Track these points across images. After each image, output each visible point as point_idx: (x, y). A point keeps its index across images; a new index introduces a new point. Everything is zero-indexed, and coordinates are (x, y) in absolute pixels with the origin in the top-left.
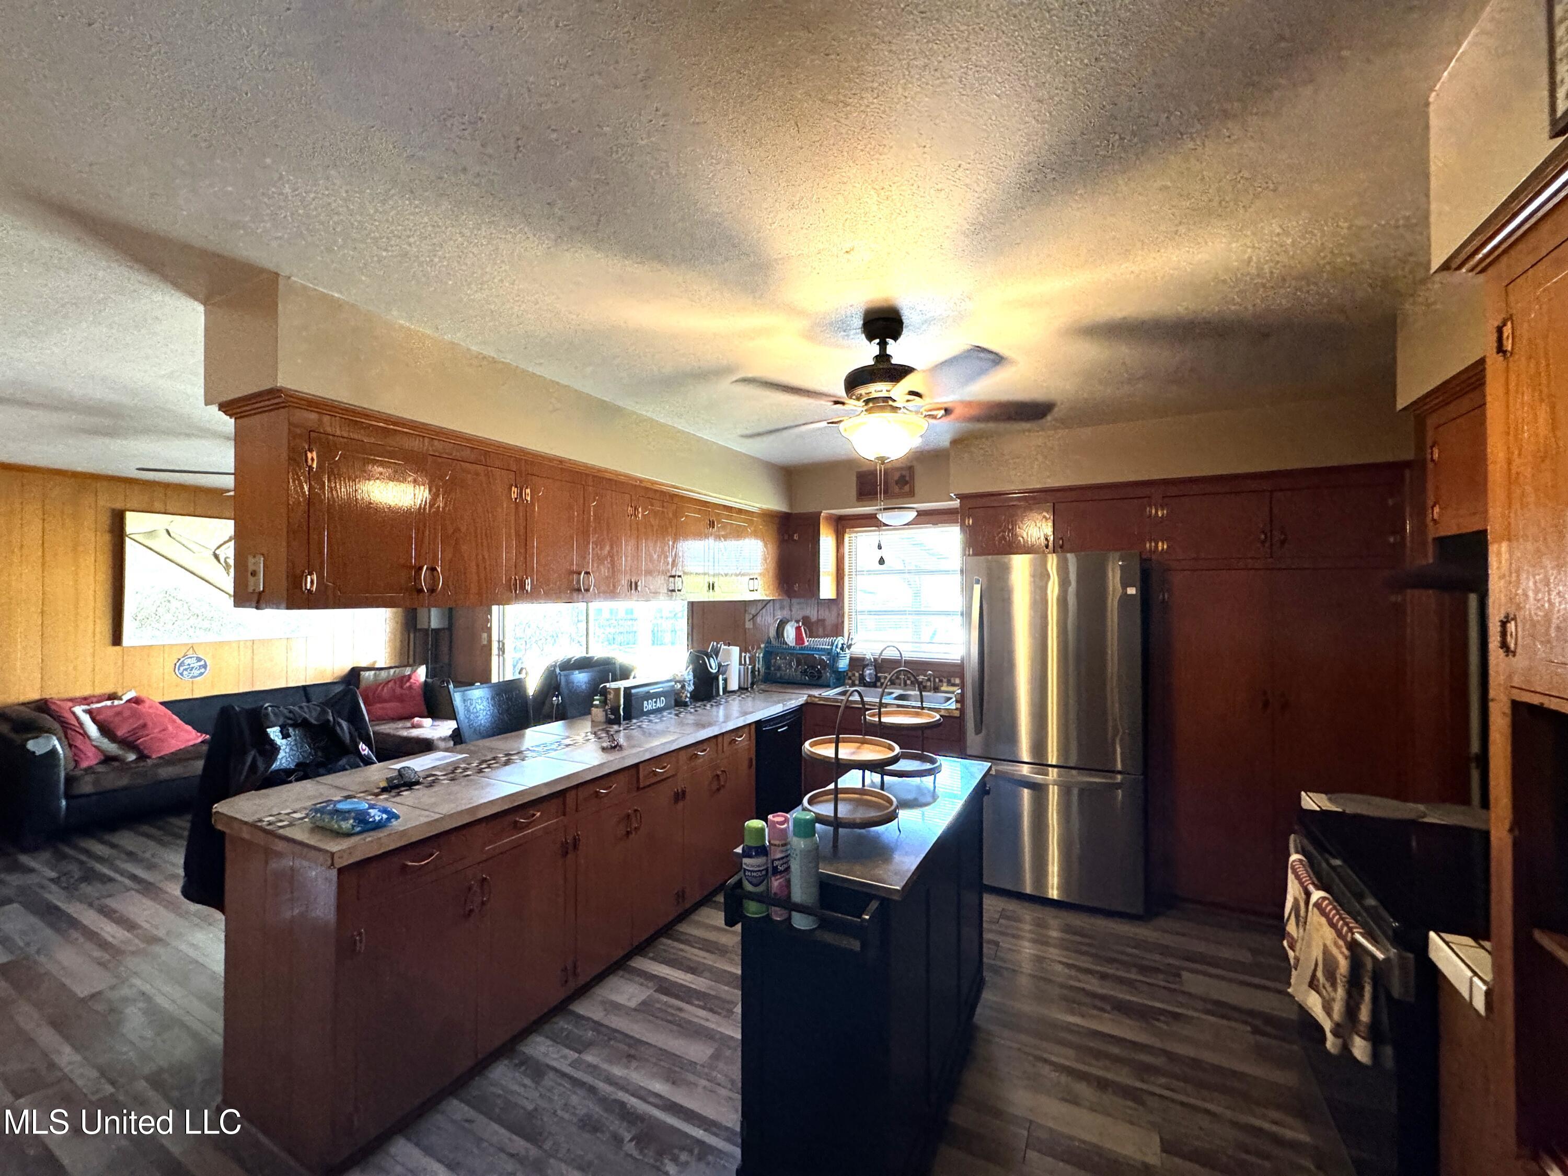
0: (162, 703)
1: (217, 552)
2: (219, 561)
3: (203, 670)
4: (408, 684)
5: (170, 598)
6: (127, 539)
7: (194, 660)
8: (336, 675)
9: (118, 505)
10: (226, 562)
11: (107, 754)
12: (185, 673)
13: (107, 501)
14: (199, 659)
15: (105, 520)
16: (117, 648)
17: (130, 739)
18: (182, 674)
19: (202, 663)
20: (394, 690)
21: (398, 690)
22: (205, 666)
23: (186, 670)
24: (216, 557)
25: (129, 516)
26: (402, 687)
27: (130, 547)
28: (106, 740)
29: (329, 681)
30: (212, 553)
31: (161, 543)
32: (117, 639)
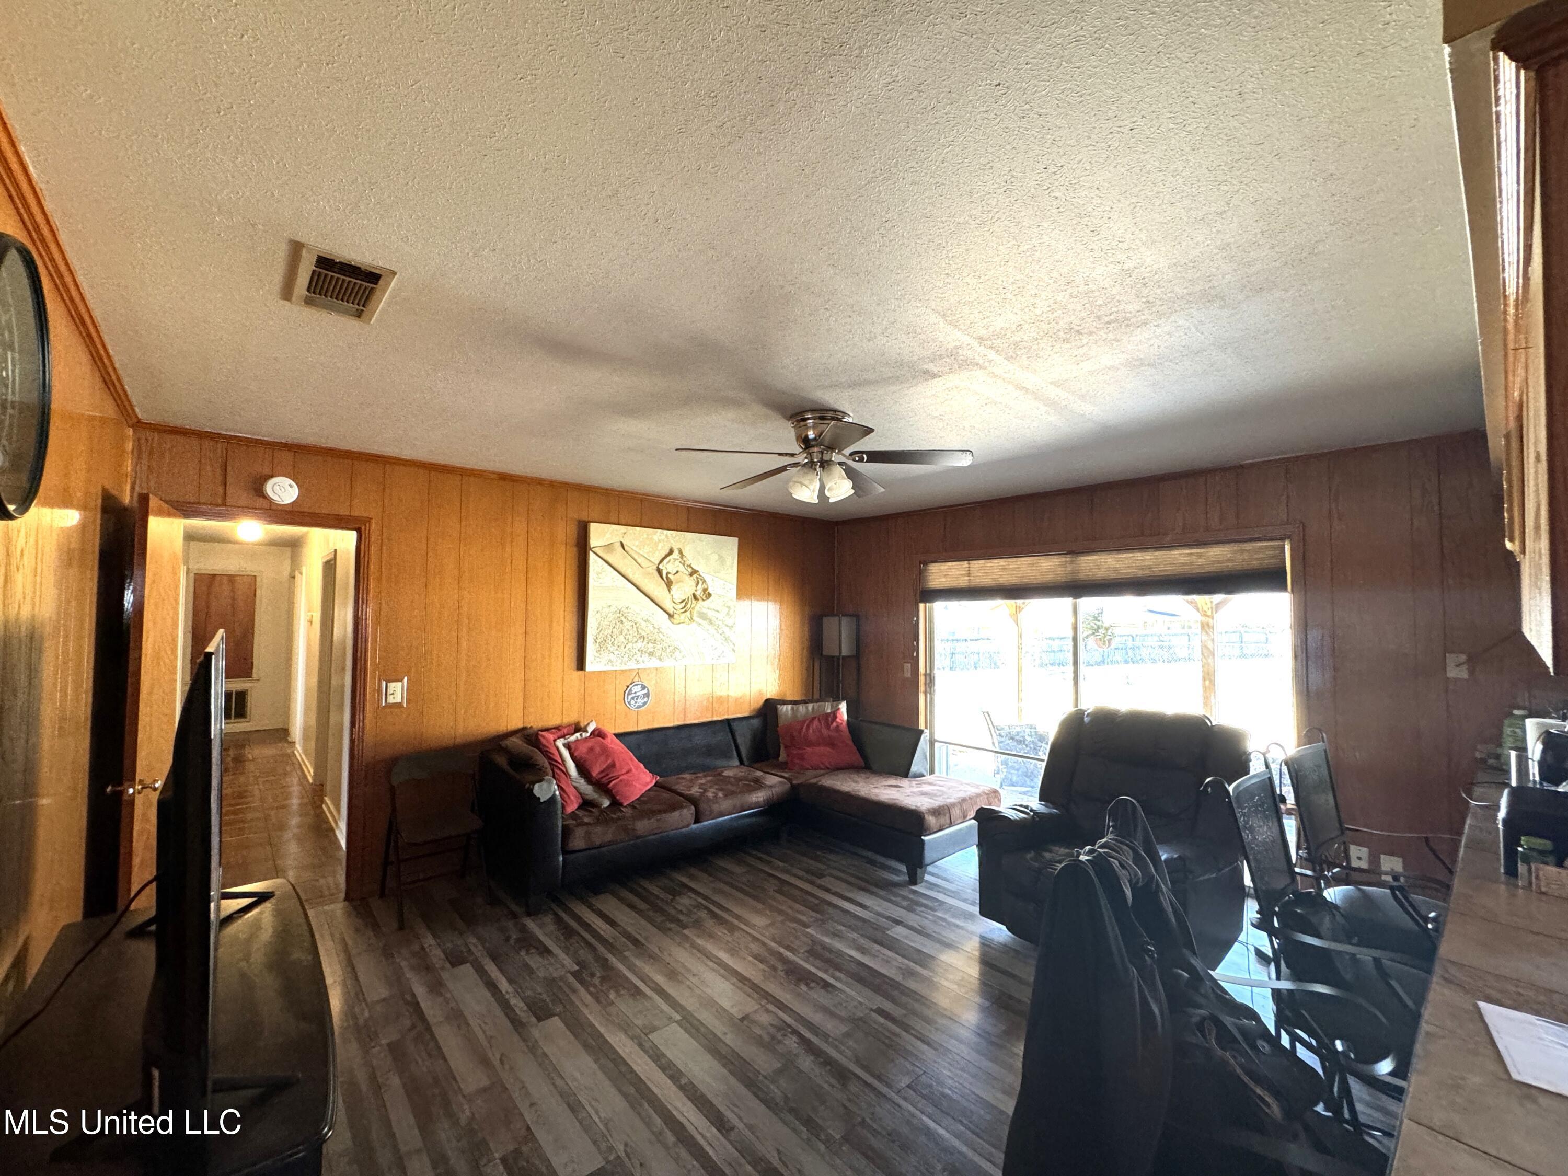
0: (617, 735)
1: (661, 567)
2: (661, 577)
3: (645, 700)
4: (835, 724)
5: (623, 618)
6: (591, 553)
7: (639, 687)
8: (752, 708)
9: (584, 517)
10: (667, 577)
11: (587, 797)
12: (633, 702)
13: (575, 513)
14: (643, 687)
15: (573, 530)
16: (581, 672)
17: (604, 780)
18: (629, 703)
19: (645, 691)
20: (820, 732)
21: (825, 732)
22: (647, 695)
23: (633, 698)
24: (659, 571)
25: (593, 527)
26: (828, 727)
27: (594, 563)
28: (582, 781)
29: (746, 714)
30: (655, 567)
31: (616, 557)
32: (581, 664)
